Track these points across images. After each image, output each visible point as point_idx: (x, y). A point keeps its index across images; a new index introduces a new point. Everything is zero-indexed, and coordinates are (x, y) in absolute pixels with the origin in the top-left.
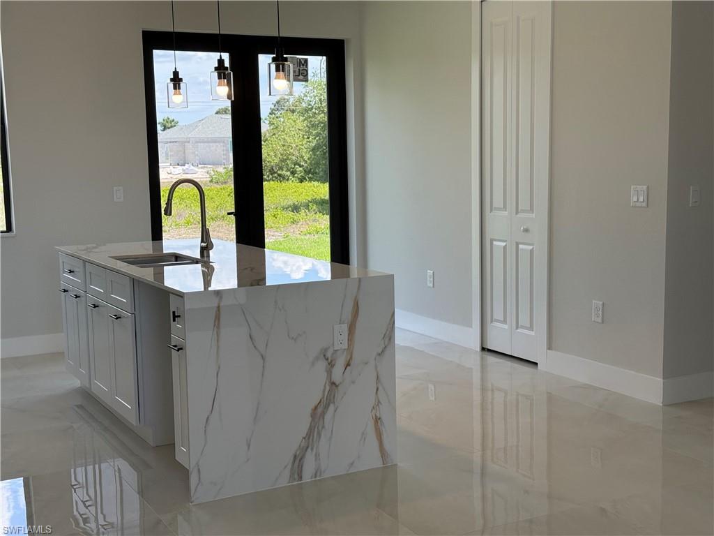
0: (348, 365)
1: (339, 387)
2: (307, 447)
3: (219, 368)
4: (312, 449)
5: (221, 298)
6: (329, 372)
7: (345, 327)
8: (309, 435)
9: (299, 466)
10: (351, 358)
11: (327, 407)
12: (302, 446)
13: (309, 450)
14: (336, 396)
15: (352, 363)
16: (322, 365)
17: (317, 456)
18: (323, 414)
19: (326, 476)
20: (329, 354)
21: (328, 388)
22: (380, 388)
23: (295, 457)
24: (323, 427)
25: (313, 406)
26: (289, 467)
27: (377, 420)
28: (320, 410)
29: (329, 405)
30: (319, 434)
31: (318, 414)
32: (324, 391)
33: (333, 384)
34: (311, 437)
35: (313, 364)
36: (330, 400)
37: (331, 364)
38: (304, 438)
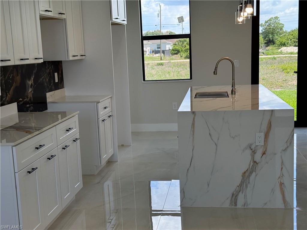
0: (264, 153)
1: (258, 164)
2: (240, 191)
3: (194, 147)
4: (242, 192)
5: (195, 115)
6: (253, 157)
7: (262, 135)
8: (241, 185)
9: (235, 199)
10: (266, 150)
11: (251, 173)
12: (237, 190)
13: (241, 192)
14: (257, 167)
15: (266, 153)
16: (249, 152)
17: (245, 196)
18: (249, 176)
19: (250, 207)
20: (253, 147)
21: (252, 164)
22: (284, 168)
23: (233, 195)
24: (249, 183)
25: (243, 171)
26: (230, 199)
27: (281, 184)
28: (247, 174)
29: (252, 172)
30: (247, 187)
31: (246, 175)
32: (250, 165)
33: (255, 162)
34: (242, 187)
35: (243, 151)
36: (253, 170)
37: (254, 152)
38: (238, 186)
